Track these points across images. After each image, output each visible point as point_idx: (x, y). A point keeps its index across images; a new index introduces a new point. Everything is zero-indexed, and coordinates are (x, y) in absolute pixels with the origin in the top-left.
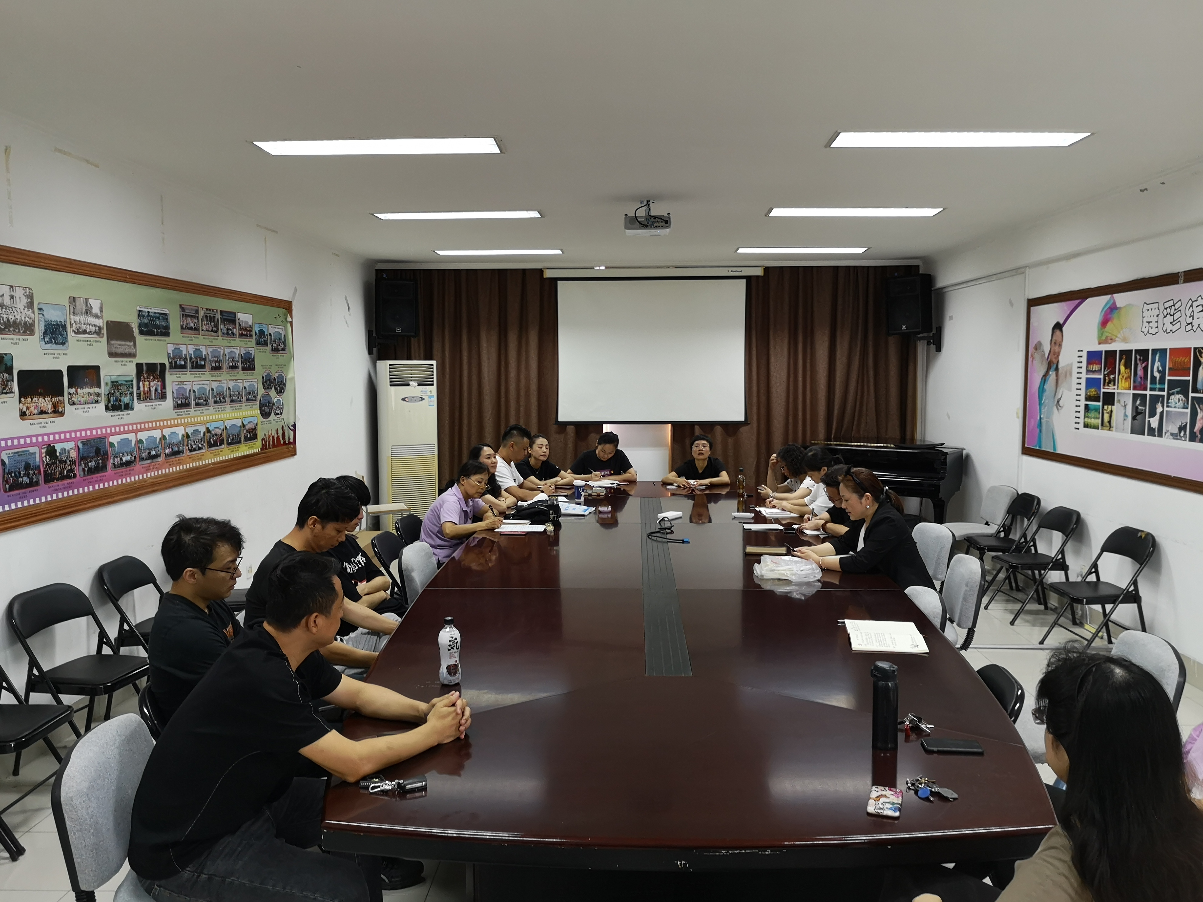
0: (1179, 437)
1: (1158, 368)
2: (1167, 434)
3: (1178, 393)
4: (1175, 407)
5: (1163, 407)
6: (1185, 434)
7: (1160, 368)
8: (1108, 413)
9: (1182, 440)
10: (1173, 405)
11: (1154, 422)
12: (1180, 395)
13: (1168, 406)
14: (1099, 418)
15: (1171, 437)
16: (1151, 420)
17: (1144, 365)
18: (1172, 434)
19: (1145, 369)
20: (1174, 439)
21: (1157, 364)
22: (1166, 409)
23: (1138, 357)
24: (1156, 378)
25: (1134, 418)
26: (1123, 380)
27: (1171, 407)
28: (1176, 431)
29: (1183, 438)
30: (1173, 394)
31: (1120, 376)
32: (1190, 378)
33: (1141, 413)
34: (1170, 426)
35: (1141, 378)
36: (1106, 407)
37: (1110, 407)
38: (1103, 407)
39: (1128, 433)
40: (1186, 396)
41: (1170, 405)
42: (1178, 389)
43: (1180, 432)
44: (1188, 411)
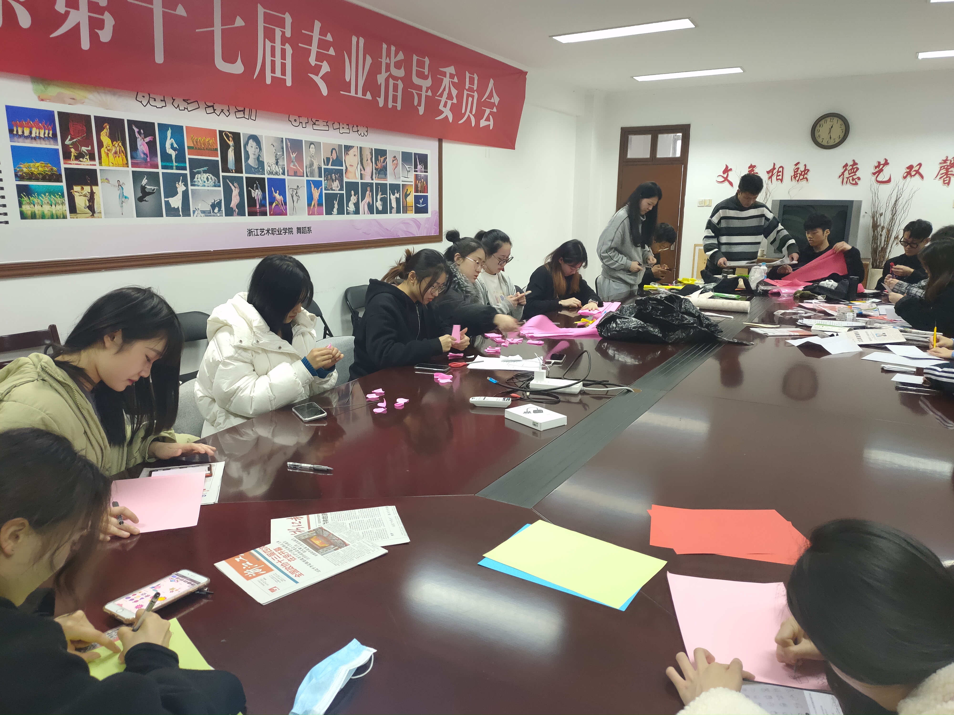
0: (212, 214)
1: (172, 145)
2: (196, 212)
3: (205, 172)
4: (204, 186)
5: (186, 185)
6: (220, 210)
7: (175, 145)
8: (85, 196)
9: (217, 216)
10: (201, 183)
11: (176, 202)
12: (208, 174)
13: (192, 185)
14: (63, 203)
15: (204, 215)
16: (171, 200)
17: (147, 139)
18: (203, 212)
19: (152, 145)
20: (206, 216)
21: (169, 142)
22: (190, 188)
23: (136, 130)
24: (171, 155)
25: (140, 199)
26: (110, 155)
27: (198, 186)
28: (209, 208)
29: (218, 214)
30: (199, 173)
31: (103, 150)
32: (219, 159)
33: (149, 194)
34: (200, 205)
35: (144, 154)
36: (77, 188)
37: (87, 189)
38: (70, 187)
39: (133, 217)
40: (217, 176)
41: (196, 183)
42: (205, 168)
43: (213, 210)
44: (221, 189)
